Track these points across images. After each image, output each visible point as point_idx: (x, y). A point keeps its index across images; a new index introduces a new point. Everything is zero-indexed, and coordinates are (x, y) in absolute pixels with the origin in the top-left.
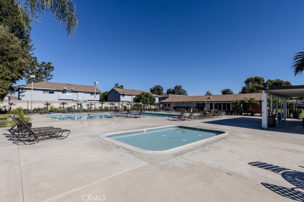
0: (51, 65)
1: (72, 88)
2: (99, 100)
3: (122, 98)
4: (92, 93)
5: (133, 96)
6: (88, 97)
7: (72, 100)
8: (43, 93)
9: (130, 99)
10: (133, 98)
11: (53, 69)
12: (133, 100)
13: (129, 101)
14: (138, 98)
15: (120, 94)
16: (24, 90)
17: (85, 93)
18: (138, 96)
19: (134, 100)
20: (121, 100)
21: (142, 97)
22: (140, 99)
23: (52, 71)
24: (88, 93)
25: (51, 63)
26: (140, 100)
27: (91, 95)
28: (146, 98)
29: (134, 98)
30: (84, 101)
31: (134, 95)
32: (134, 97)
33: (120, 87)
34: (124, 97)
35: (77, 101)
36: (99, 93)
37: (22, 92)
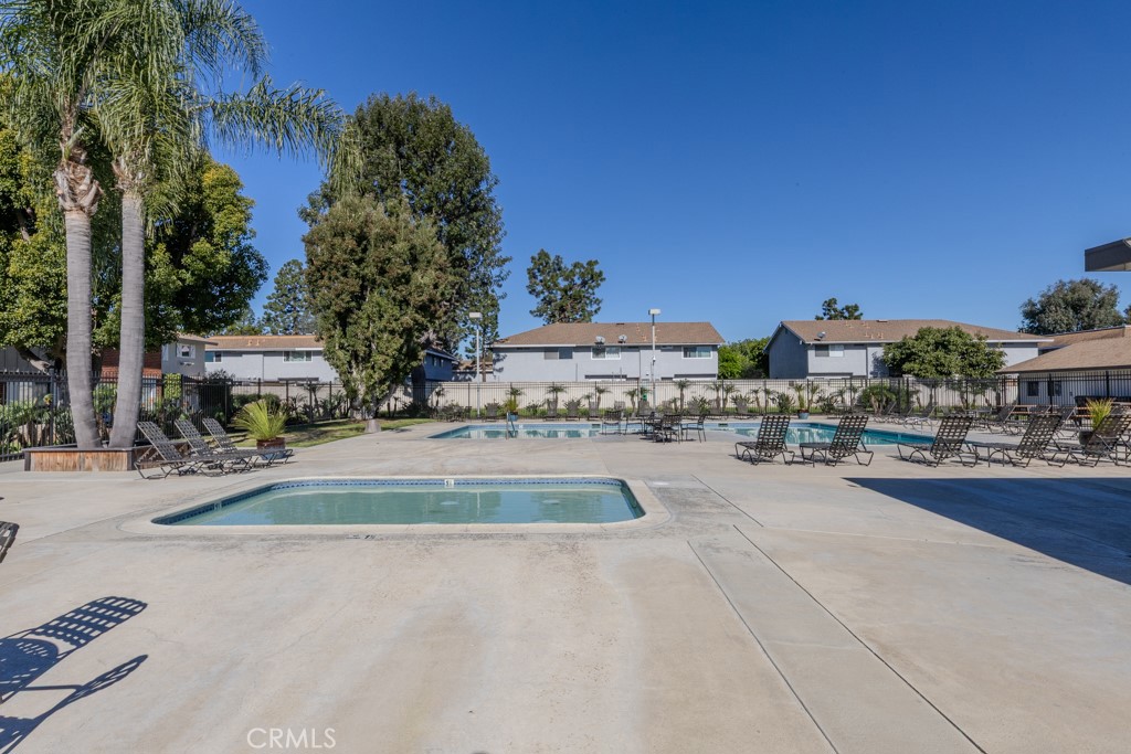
0: (597, 269)
1: (621, 338)
2: (716, 372)
3: (815, 362)
4: (689, 350)
5: (871, 350)
6: (677, 363)
7: (624, 377)
8: (545, 358)
9: (858, 363)
10: (871, 359)
11: (602, 280)
12: (871, 369)
13: (850, 374)
14: (894, 359)
15: (806, 347)
16: (502, 354)
17: (663, 351)
18: (899, 346)
19: (875, 367)
20: (810, 371)
21: (913, 354)
22: (903, 361)
23: (598, 285)
24: (676, 348)
25: (596, 262)
26: (906, 366)
27: (685, 356)
28: (940, 353)
29: (876, 360)
30: (663, 379)
31: (878, 345)
32: (880, 352)
33: (846, 314)
34: (828, 355)
35: (637, 379)
36: (714, 348)
37: (498, 360)
